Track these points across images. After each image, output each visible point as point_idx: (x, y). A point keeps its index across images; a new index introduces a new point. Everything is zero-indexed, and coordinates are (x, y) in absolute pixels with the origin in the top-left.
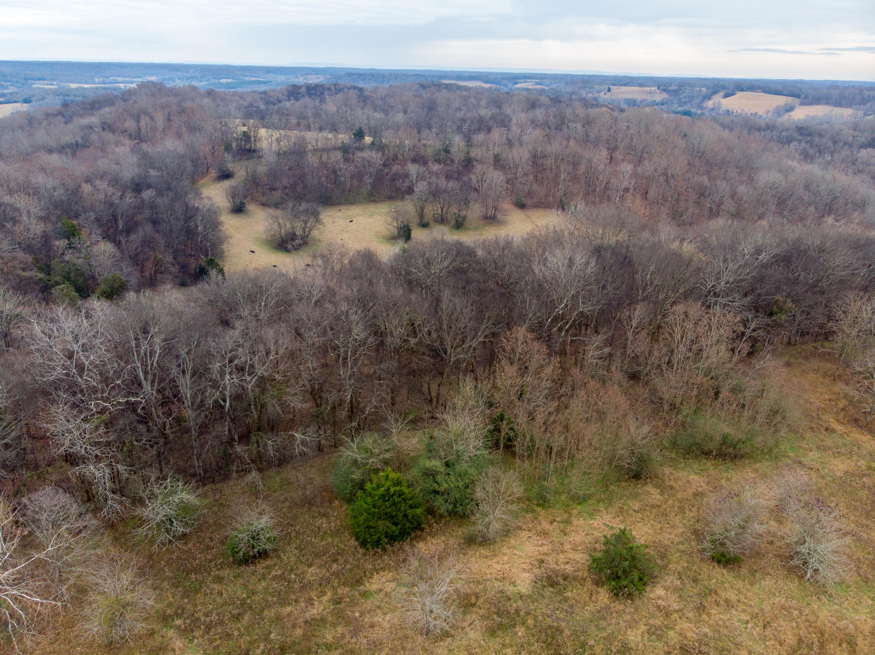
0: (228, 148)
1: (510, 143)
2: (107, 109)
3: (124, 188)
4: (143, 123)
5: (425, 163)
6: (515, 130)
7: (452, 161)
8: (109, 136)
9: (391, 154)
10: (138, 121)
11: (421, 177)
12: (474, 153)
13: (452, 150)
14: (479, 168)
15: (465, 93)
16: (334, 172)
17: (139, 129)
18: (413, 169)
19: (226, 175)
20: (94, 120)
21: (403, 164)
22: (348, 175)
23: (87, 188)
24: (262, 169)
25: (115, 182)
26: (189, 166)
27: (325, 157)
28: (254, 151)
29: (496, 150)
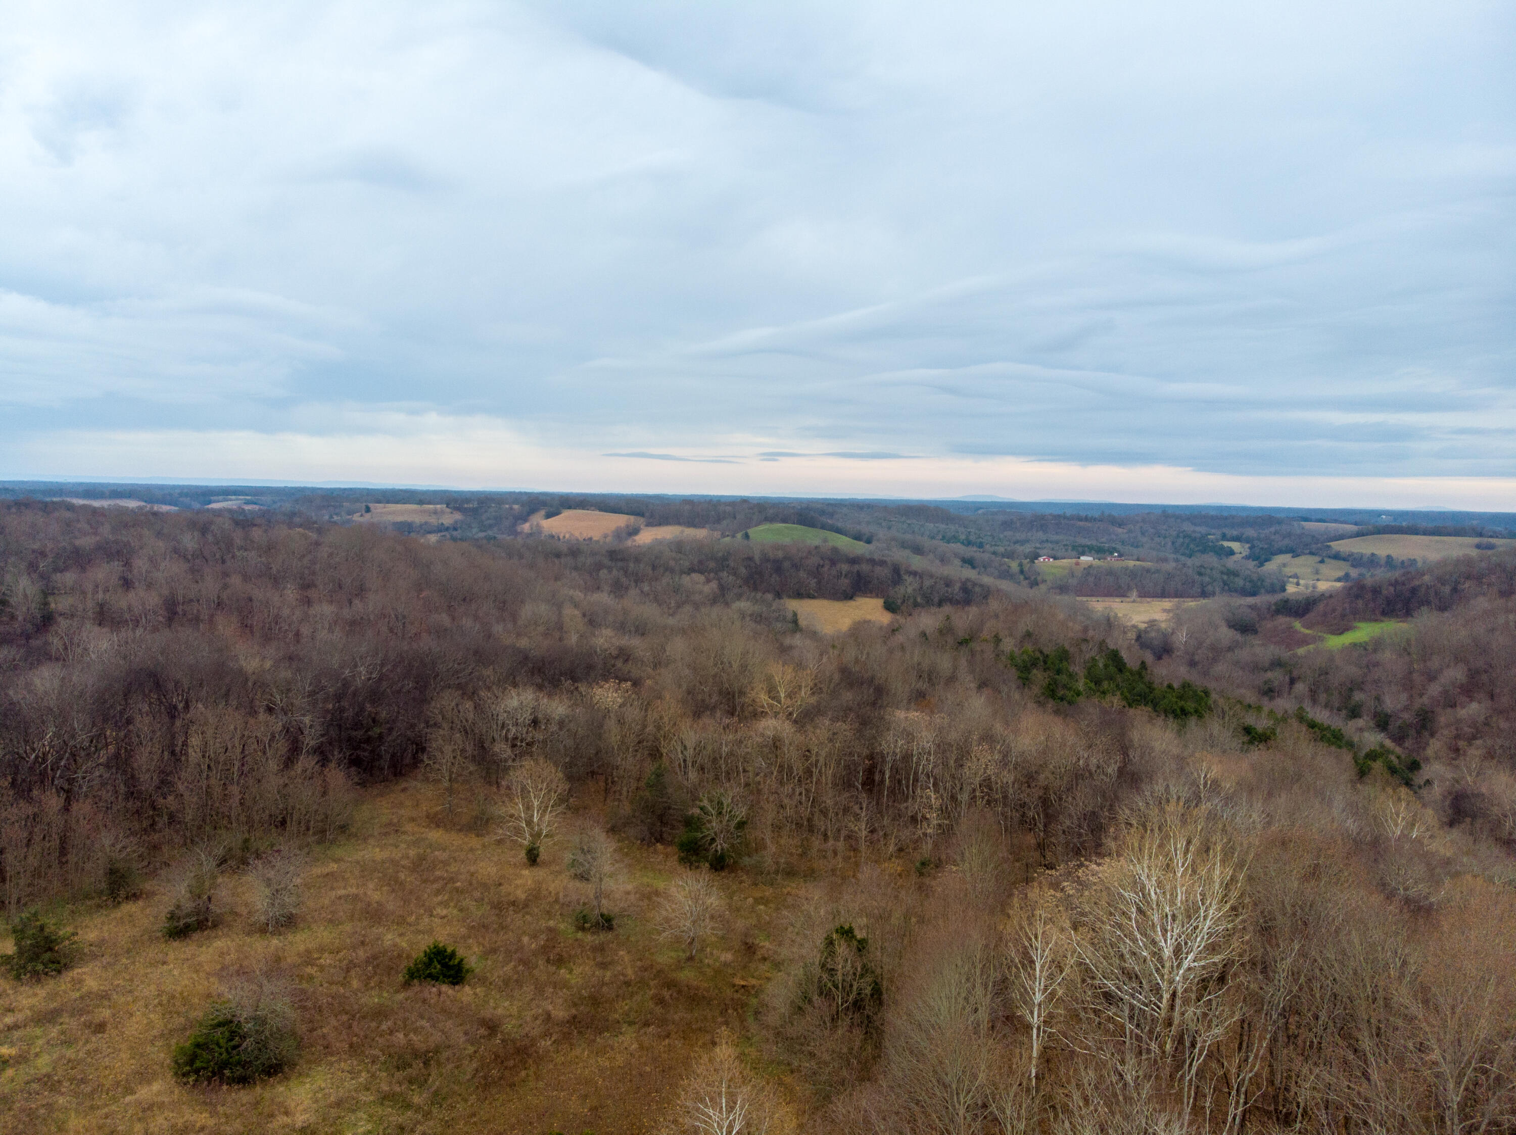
1: (127, 584)
6: (140, 564)
7: (13, 617)
12: (60, 604)
13: (13, 601)
14: (63, 623)
15: (68, 514)
29: (100, 596)
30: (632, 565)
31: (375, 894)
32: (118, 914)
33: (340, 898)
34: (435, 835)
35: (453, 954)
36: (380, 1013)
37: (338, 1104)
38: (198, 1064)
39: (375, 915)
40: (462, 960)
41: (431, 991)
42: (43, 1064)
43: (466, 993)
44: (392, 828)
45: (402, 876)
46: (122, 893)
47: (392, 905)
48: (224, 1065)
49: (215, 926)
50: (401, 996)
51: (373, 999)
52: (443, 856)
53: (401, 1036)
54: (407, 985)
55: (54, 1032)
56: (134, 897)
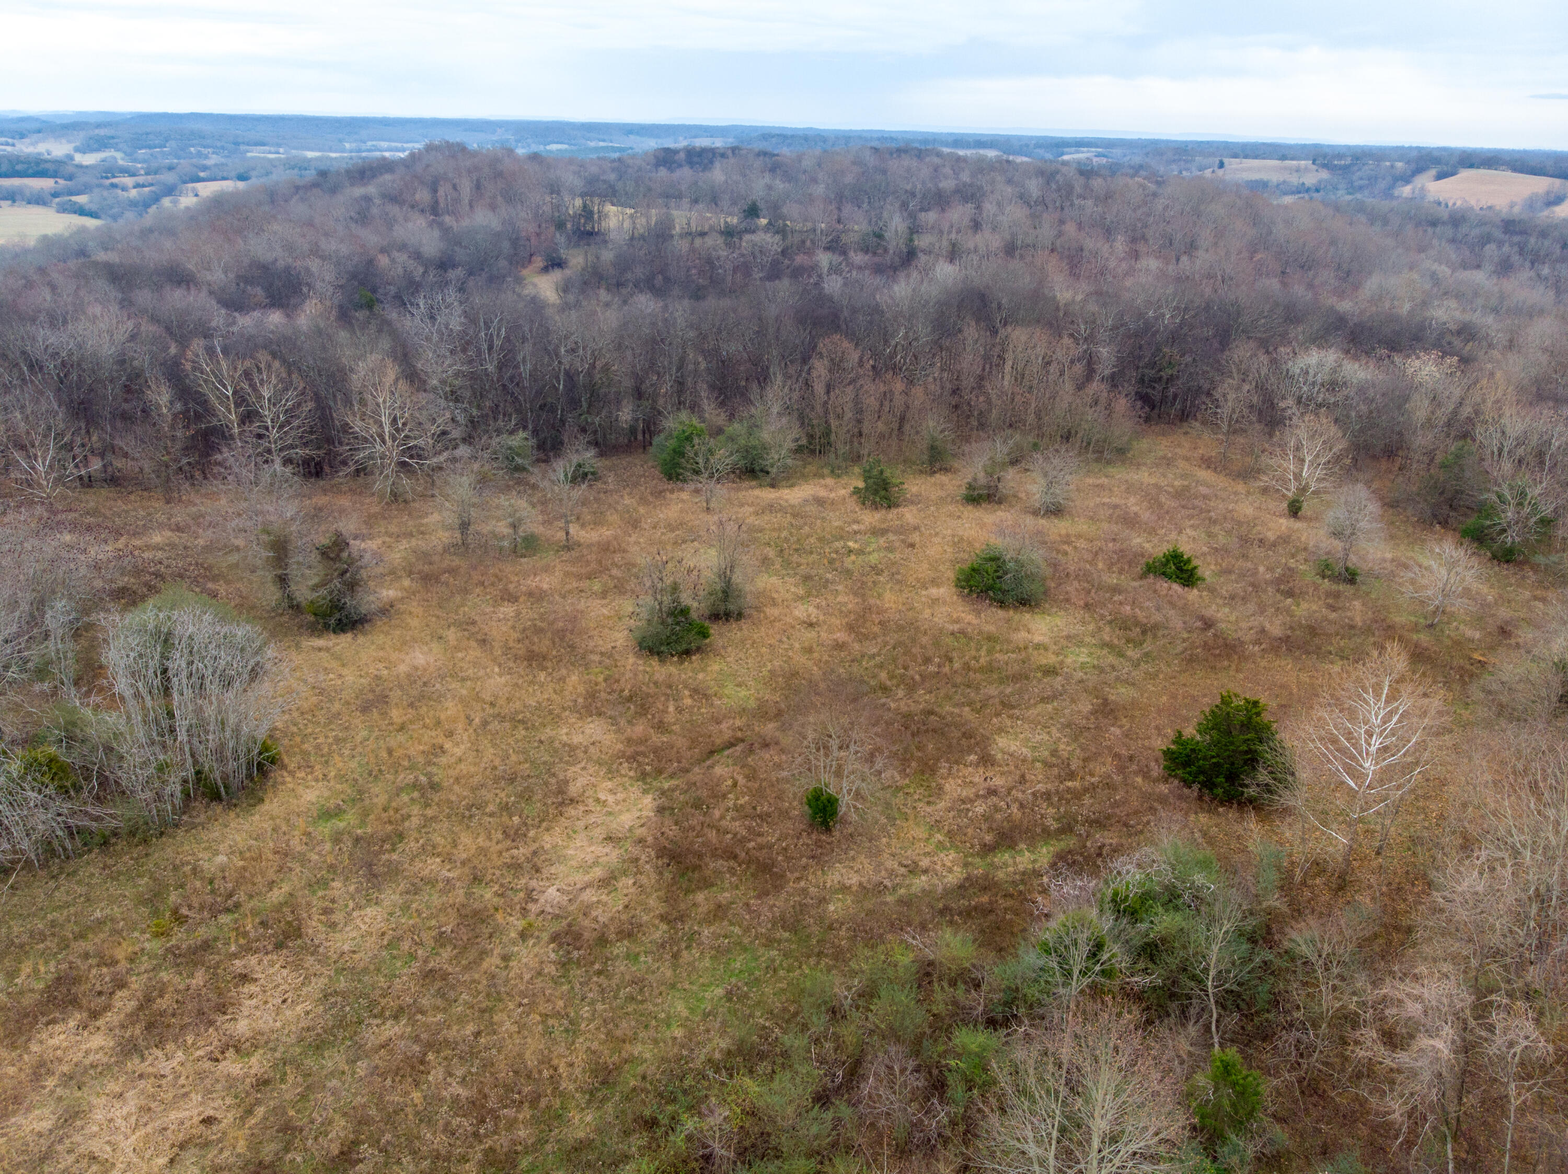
0: (560, 226)
1: (976, 226)
2: (388, 177)
3: (427, 263)
4: (441, 193)
5: (844, 253)
6: (989, 207)
7: (886, 250)
8: (394, 210)
9: (797, 239)
10: (435, 191)
11: (834, 270)
12: (923, 241)
13: (887, 235)
14: (923, 258)
15: (936, 160)
16: (709, 261)
17: (437, 202)
18: (824, 259)
19: (555, 263)
20: (372, 189)
21: (810, 253)
22: (729, 266)
23: (383, 261)
24: (607, 256)
25: (417, 256)
26: (506, 245)
27: (698, 242)
28: (597, 234)
29: (953, 236)
30: (1532, 240)
31: (1133, 505)
32: (933, 480)
33: (1104, 504)
34: (1204, 474)
35: (1189, 561)
36: (1116, 590)
37: (1068, 637)
38: (972, 583)
39: (1130, 521)
40: (1195, 568)
41: (1163, 585)
42: (874, 558)
43: (1193, 594)
44: (1168, 462)
45: (1163, 499)
46: (938, 465)
47: (1146, 516)
48: (991, 588)
49: (1000, 502)
50: (1136, 584)
51: (1112, 579)
52: (1203, 490)
53: (1128, 608)
54: (1143, 576)
55: (882, 541)
56: (946, 470)
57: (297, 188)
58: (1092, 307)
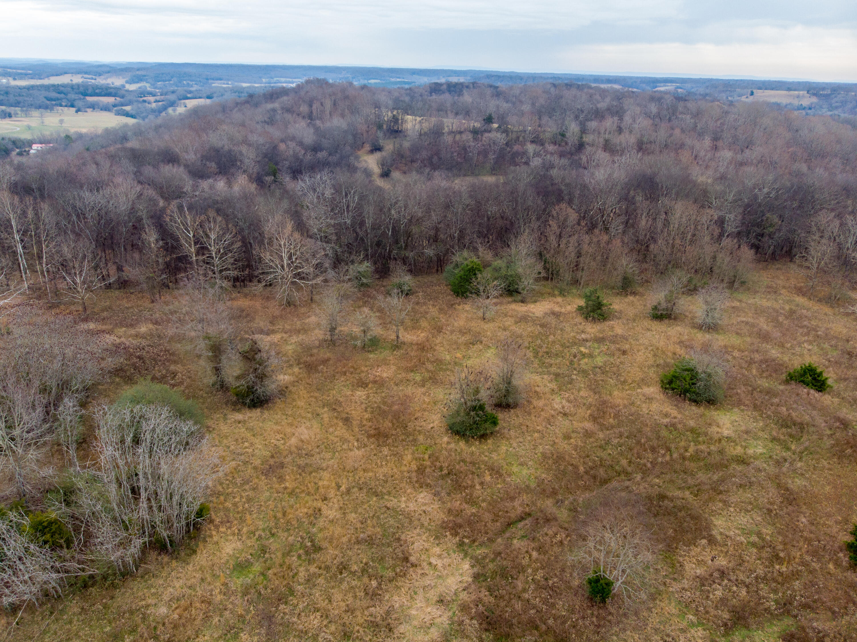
0: (380, 127)
1: (620, 130)
2: (285, 98)
3: (306, 148)
4: (314, 107)
5: (542, 145)
6: (627, 119)
7: (567, 144)
8: (288, 116)
9: (514, 136)
10: (311, 106)
11: (537, 154)
12: (588, 138)
13: (568, 135)
14: (588, 149)
16: (465, 149)
17: (311, 112)
18: (531, 148)
19: (376, 148)
20: (276, 105)
21: (523, 144)
22: (476, 152)
23: (282, 147)
24: (406, 144)
25: (301, 144)
26: (350, 137)
27: (458, 137)
28: (400, 131)
29: (607, 136)
31: (764, 324)
32: (626, 300)
33: (743, 322)
34: (800, 300)
35: (821, 374)
36: (769, 392)
37: (747, 432)
38: (673, 386)
39: (765, 337)
40: (826, 379)
41: (804, 390)
42: (599, 361)
43: (826, 399)
44: (773, 291)
45: (781, 319)
46: (629, 290)
47: (776, 334)
48: (686, 391)
49: (675, 319)
50: (782, 387)
51: (764, 383)
52: (809, 314)
53: (784, 409)
54: (787, 382)
55: (604, 348)
56: (634, 294)
57: (237, 104)
58: (719, 188)
